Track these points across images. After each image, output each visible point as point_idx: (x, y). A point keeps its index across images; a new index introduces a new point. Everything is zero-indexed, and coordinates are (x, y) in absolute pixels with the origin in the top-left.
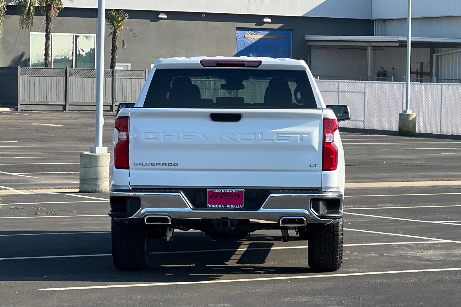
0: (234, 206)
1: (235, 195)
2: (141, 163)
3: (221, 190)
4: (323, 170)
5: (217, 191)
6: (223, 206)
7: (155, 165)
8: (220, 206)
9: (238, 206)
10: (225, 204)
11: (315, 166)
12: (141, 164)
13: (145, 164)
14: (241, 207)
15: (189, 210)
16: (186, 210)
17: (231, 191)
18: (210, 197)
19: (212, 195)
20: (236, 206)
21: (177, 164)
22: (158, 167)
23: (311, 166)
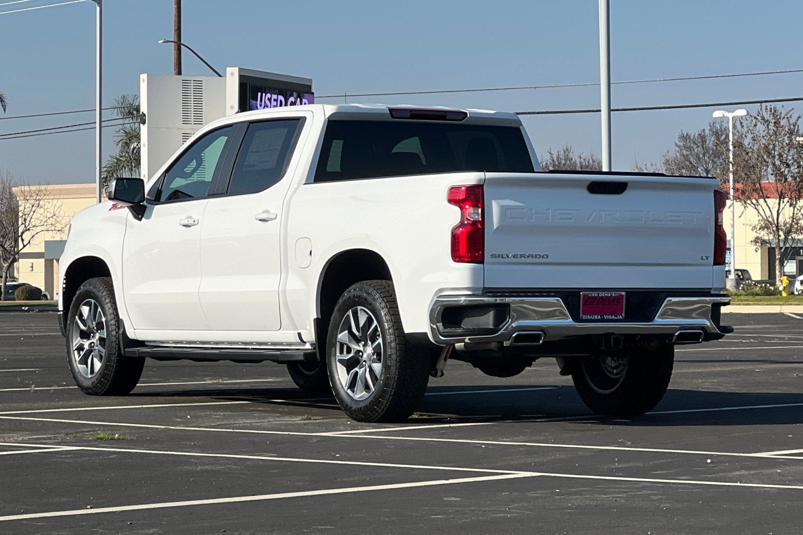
0: (613, 316)
1: (614, 299)
2: (500, 254)
3: (598, 294)
4: (715, 264)
5: (593, 295)
6: (599, 317)
7: (519, 256)
8: (596, 317)
9: (617, 317)
10: (602, 313)
11: (707, 259)
12: (500, 256)
13: (506, 257)
14: (621, 317)
15: (571, 322)
16: (568, 322)
17: (609, 295)
18: (584, 304)
19: (587, 301)
20: (615, 316)
21: (547, 256)
22: (523, 260)
23: (702, 259)
